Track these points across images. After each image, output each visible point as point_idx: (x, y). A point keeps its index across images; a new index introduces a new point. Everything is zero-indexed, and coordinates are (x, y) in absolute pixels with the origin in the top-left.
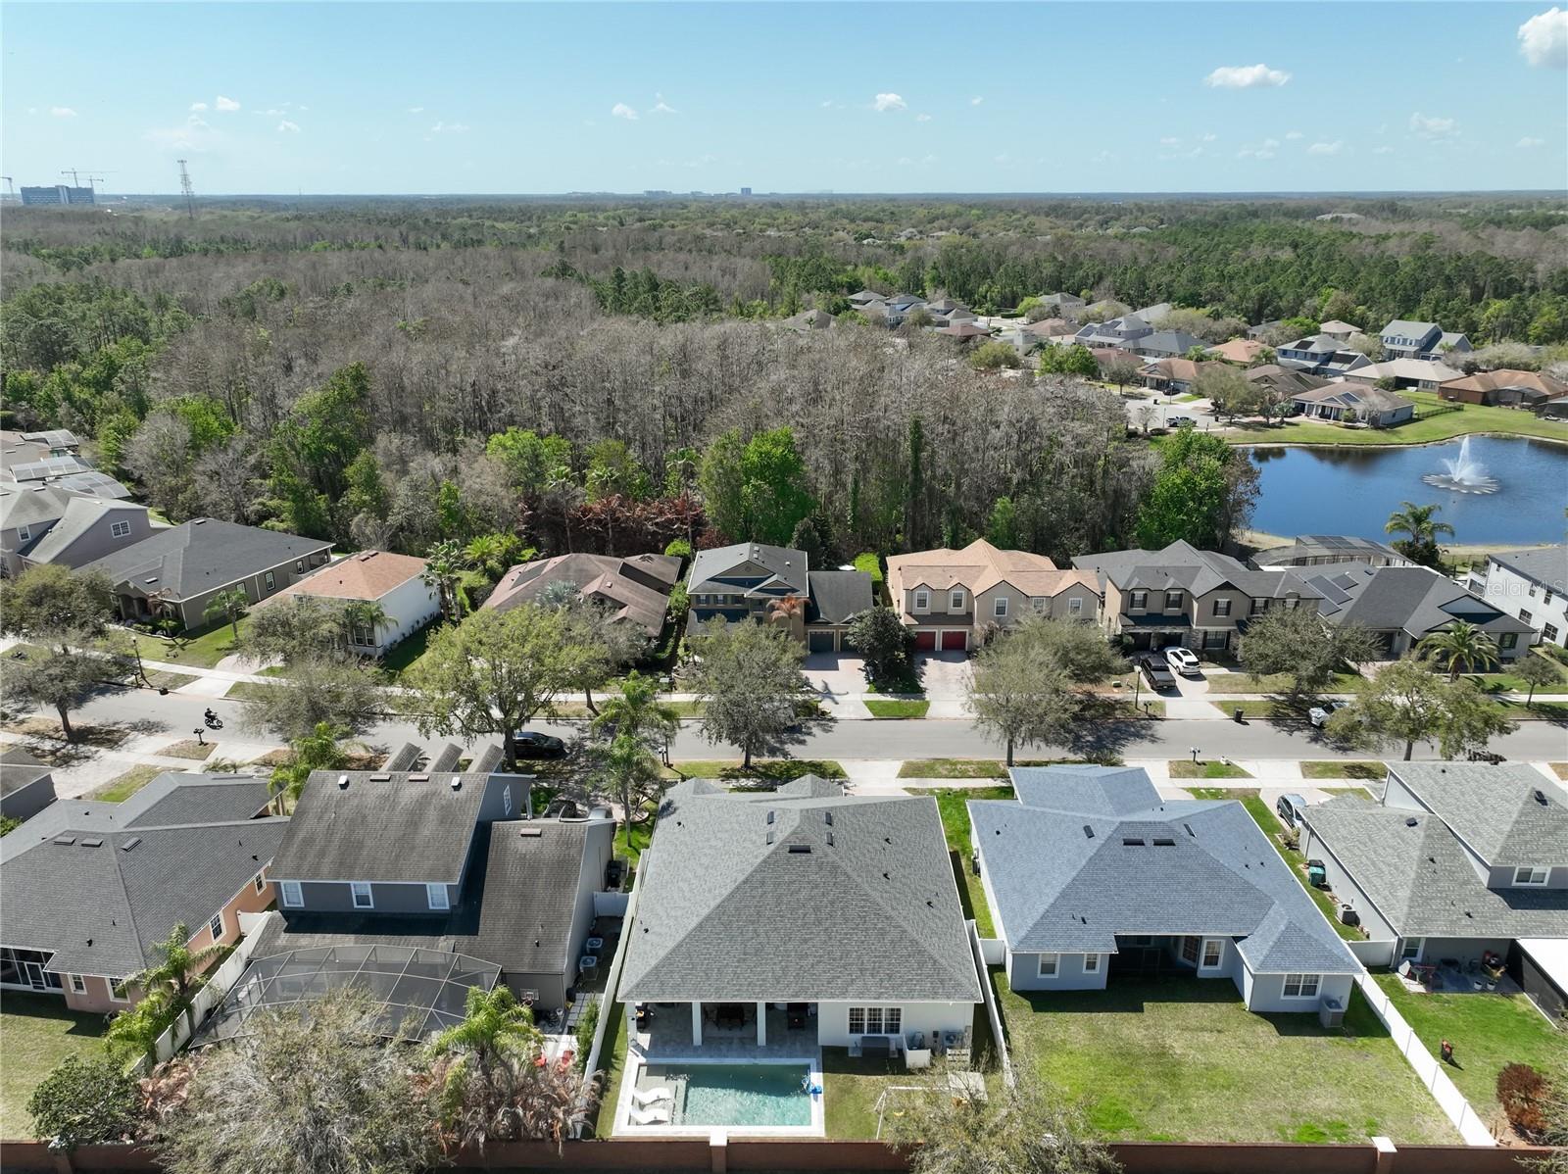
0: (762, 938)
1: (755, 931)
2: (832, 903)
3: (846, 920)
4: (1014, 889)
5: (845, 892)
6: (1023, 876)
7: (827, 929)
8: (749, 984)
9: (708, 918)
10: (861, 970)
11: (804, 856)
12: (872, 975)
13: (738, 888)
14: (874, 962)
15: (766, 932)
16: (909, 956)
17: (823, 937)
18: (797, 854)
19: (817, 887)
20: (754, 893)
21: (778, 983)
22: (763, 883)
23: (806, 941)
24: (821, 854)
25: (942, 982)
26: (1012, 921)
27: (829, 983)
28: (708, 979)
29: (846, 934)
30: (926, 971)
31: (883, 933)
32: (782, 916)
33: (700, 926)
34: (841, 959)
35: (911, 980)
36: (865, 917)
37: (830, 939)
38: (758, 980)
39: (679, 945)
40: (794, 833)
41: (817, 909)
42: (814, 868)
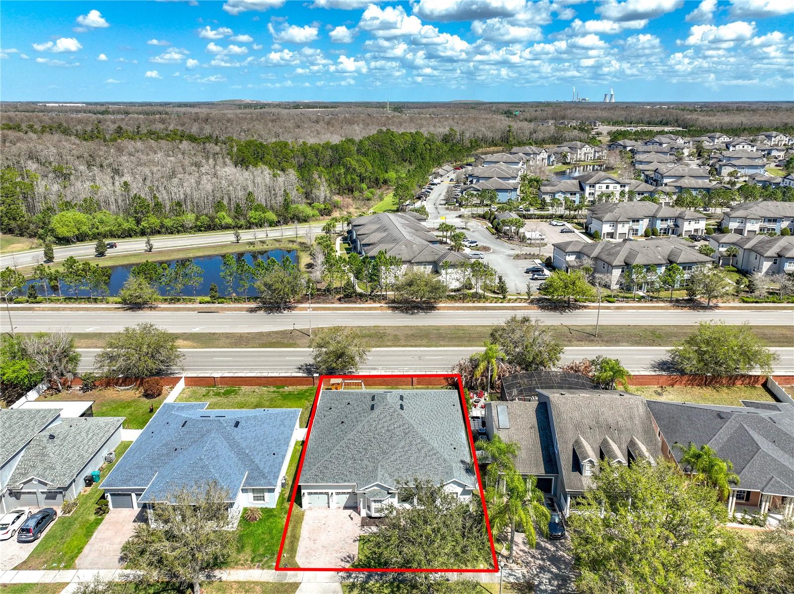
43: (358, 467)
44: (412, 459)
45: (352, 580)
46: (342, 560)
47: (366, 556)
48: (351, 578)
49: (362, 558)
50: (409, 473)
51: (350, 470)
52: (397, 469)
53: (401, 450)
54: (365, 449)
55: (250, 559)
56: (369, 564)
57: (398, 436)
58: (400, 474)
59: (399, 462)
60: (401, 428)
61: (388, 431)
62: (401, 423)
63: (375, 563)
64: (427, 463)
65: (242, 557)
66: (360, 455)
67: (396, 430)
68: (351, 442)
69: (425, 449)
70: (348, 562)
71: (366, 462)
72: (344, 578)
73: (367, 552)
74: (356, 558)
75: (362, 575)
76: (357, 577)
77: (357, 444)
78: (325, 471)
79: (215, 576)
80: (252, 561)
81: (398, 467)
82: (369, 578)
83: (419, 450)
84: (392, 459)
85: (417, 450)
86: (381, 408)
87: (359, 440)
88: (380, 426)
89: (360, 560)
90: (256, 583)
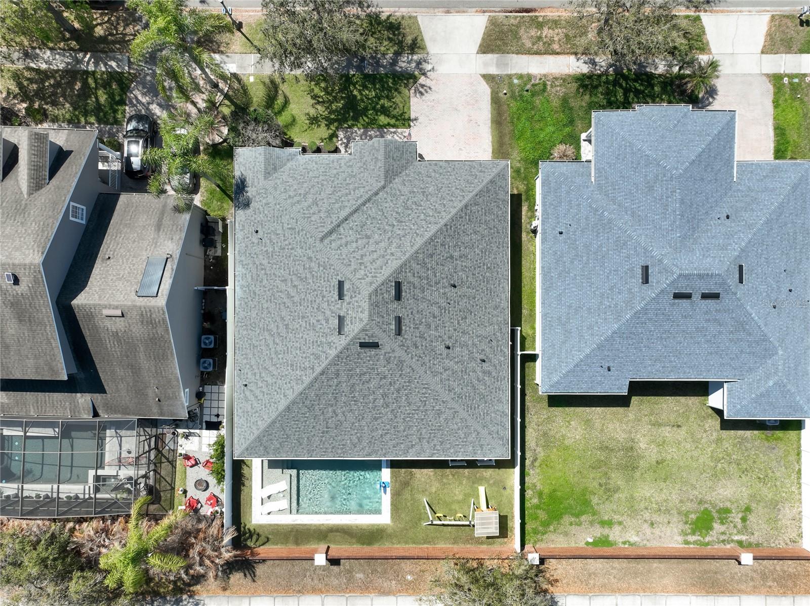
0: (340, 417)
1: (334, 412)
2: (398, 391)
3: (410, 404)
4: (559, 319)
5: (409, 382)
6: (570, 307)
7: (393, 410)
8: (333, 448)
9: (294, 402)
10: (420, 439)
11: (373, 352)
12: (428, 442)
13: (316, 379)
14: (430, 433)
15: (343, 413)
16: (459, 429)
17: (390, 416)
18: (367, 350)
19: (385, 378)
20: (331, 383)
21: (355, 447)
22: (337, 375)
23: (376, 419)
24: (389, 350)
25: (481, 446)
26: (549, 359)
27: (394, 447)
28: (301, 444)
29: (410, 414)
30: (470, 439)
31: (439, 413)
32: (355, 401)
33: (288, 409)
34: (404, 431)
35: (458, 445)
36: (425, 401)
37: (396, 417)
38: (339, 445)
39: (274, 422)
40: (363, 330)
41: (384, 395)
42: (382, 362)
43: (417, 182)
44: (329, 190)
45: (415, 57)
46: (430, 88)
47: (400, 93)
48: (416, 61)
49: (402, 89)
50: (335, 172)
51: (429, 179)
52: (354, 176)
53: (346, 204)
54: (408, 209)
55: (549, 87)
56: (394, 80)
57: (351, 228)
58: (350, 170)
59: (351, 187)
60: (344, 241)
61: (368, 237)
62: (345, 251)
63: (387, 82)
64: (305, 185)
65: (561, 91)
66: (415, 199)
67: (353, 238)
68: (432, 219)
69: (306, 204)
70: (423, 86)
71: (405, 190)
72: (425, 61)
73: (398, 99)
74: (412, 91)
75: (403, 65)
76: (409, 62)
77: (422, 216)
78: (470, 178)
79: (585, 63)
80: (545, 85)
81: (353, 179)
82: (394, 62)
83: (315, 203)
84: (362, 190)
85: (320, 203)
86: (380, 279)
87: (419, 222)
88: (382, 245)
89: (406, 86)
90: (529, 52)
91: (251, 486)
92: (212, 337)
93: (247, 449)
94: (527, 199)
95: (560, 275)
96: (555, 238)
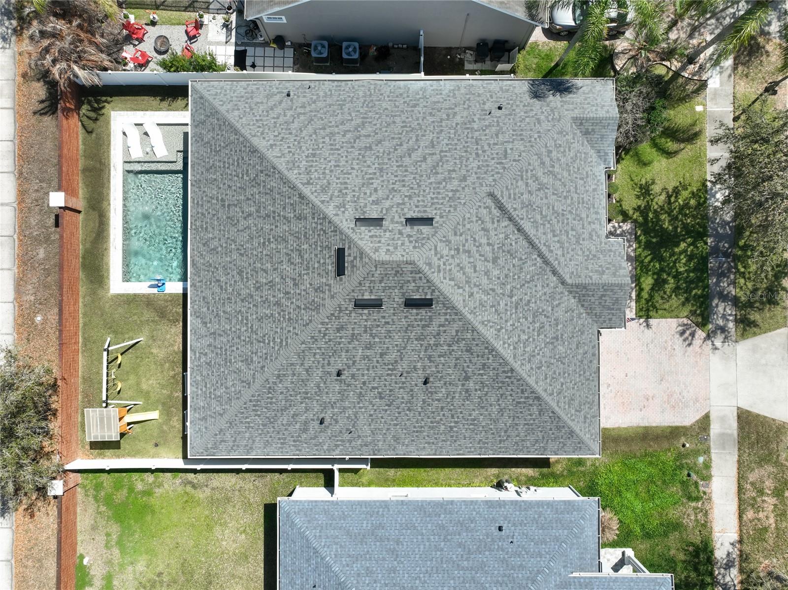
0: (243, 223)
1: (250, 215)
2: (278, 304)
3: (260, 320)
4: (381, 526)
5: (290, 319)
6: (398, 542)
7: (252, 296)
8: (203, 214)
9: (262, 158)
10: (214, 333)
11: (331, 268)
12: (210, 345)
13: (294, 188)
14: (221, 348)
15: (249, 227)
16: (227, 388)
17: (244, 292)
18: (334, 259)
19: (295, 285)
20: (288, 209)
21: (204, 245)
22: (299, 218)
23: (240, 273)
24: (334, 290)
25: (204, 419)
26: (326, 512)
27: (204, 298)
28: (207, 170)
29: (247, 320)
30: (214, 403)
31: (248, 361)
32: (264, 243)
33: (254, 151)
34: (224, 312)
35: (206, 387)
36: (264, 343)
37: (242, 301)
38: (206, 223)
39: (236, 132)
40: (362, 254)
41: (271, 284)
42: (317, 281)
43: (570, 329)
44: (559, 207)
45: (731, 325)
46: (689, 345)
47: (683, 304)
48: (725, 326)
49: (689, 307)
50: (584, 215)
51: (574, 346)
52: (578, 242)
53: (541, 230)
54: (534, 316)
55: (693, 504)
56: (699, 297)
57: (506, 237)
58: (586, 236)
59: (564, 238)
60: (489, 226)
61: (495, 260)
62: (476, 227)
63: (697, 287)
64: (565, 174)
65: (689, 521)
66: (547, 327)
67: (494, 239)
68: (520, 351)
69: (540, 174)
70: (693, 335)
71: (560, 313)
72: (726, 338)
73: (675, 301)
74: (685, 321)
75: (721, 309)
76: (724, 317)
77: (524, 337)
78: (577, 402)
79: (729, 554)
80: (697, 499)
81: (573, 240)
82: (724, 297)
83: (542, 187)
84: (560, 252)
85: (541, 194)
86: (436, 278)
87: (517, 332)
88: (485, 281)
89: (693, 313)
90: (741, 478)
91: (160, 110)
92: (356, 56)
93: (201, 98)
94: (543, 476)
95: (442, 527)
96: (494, 520)
